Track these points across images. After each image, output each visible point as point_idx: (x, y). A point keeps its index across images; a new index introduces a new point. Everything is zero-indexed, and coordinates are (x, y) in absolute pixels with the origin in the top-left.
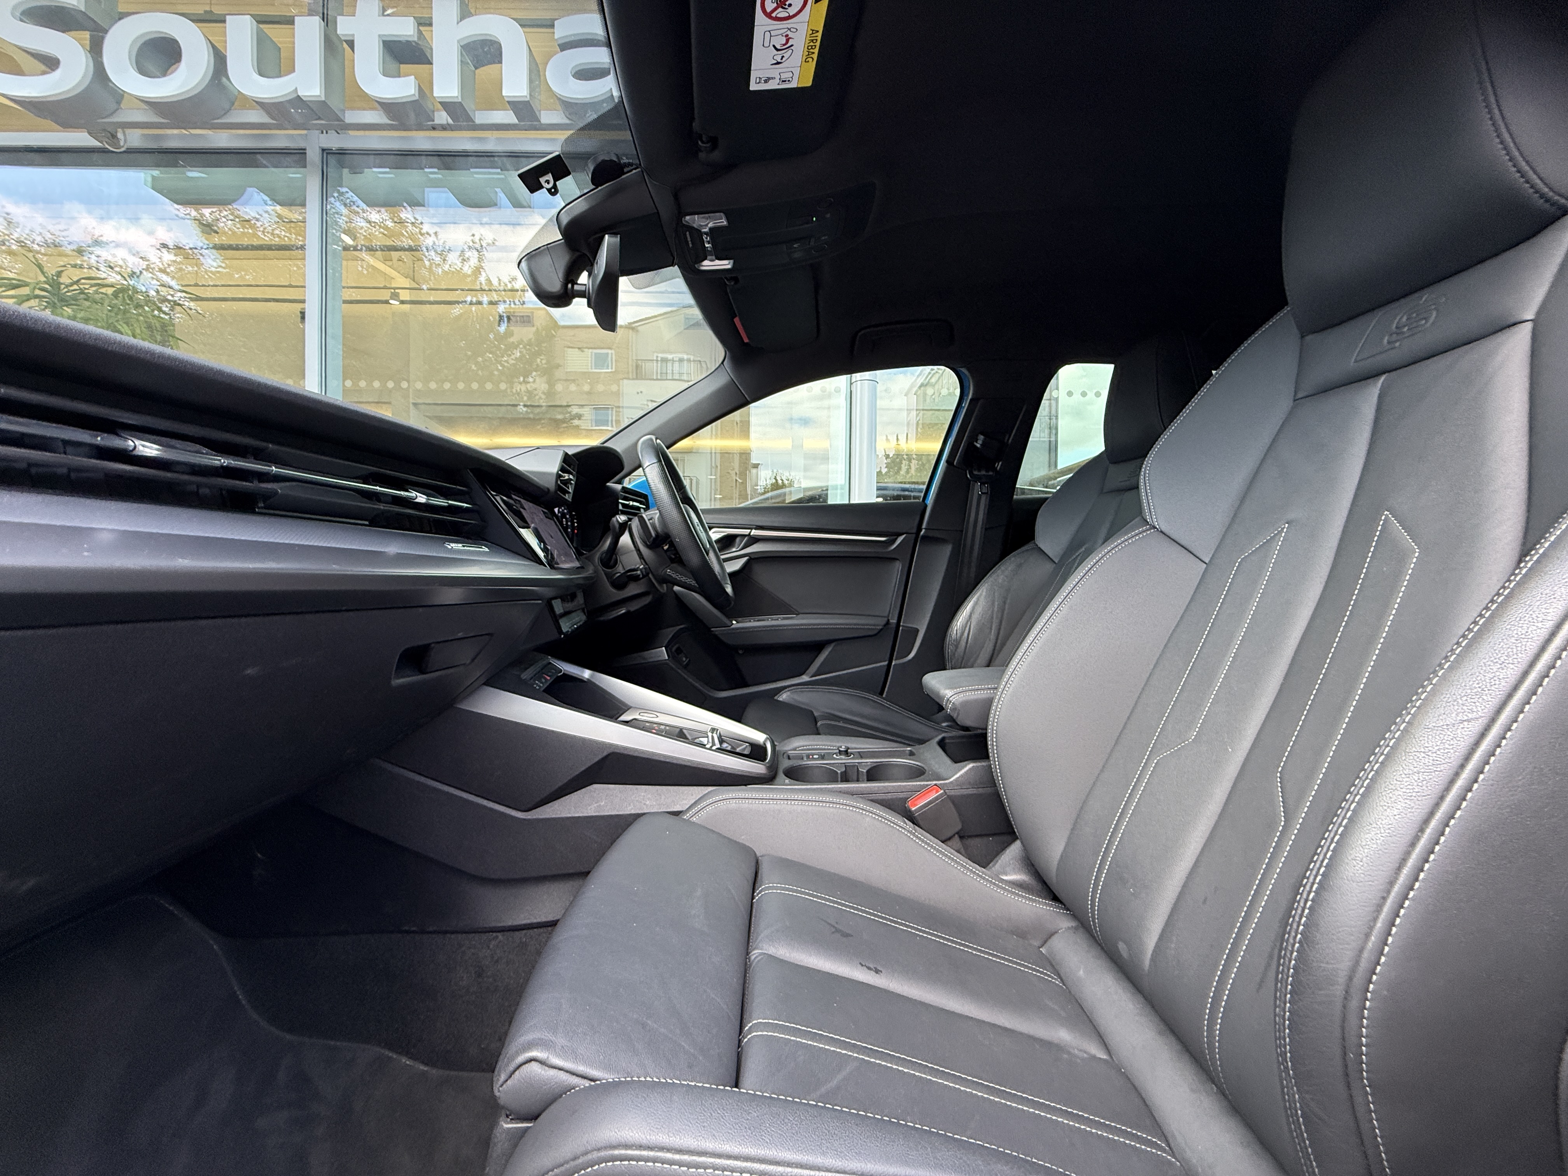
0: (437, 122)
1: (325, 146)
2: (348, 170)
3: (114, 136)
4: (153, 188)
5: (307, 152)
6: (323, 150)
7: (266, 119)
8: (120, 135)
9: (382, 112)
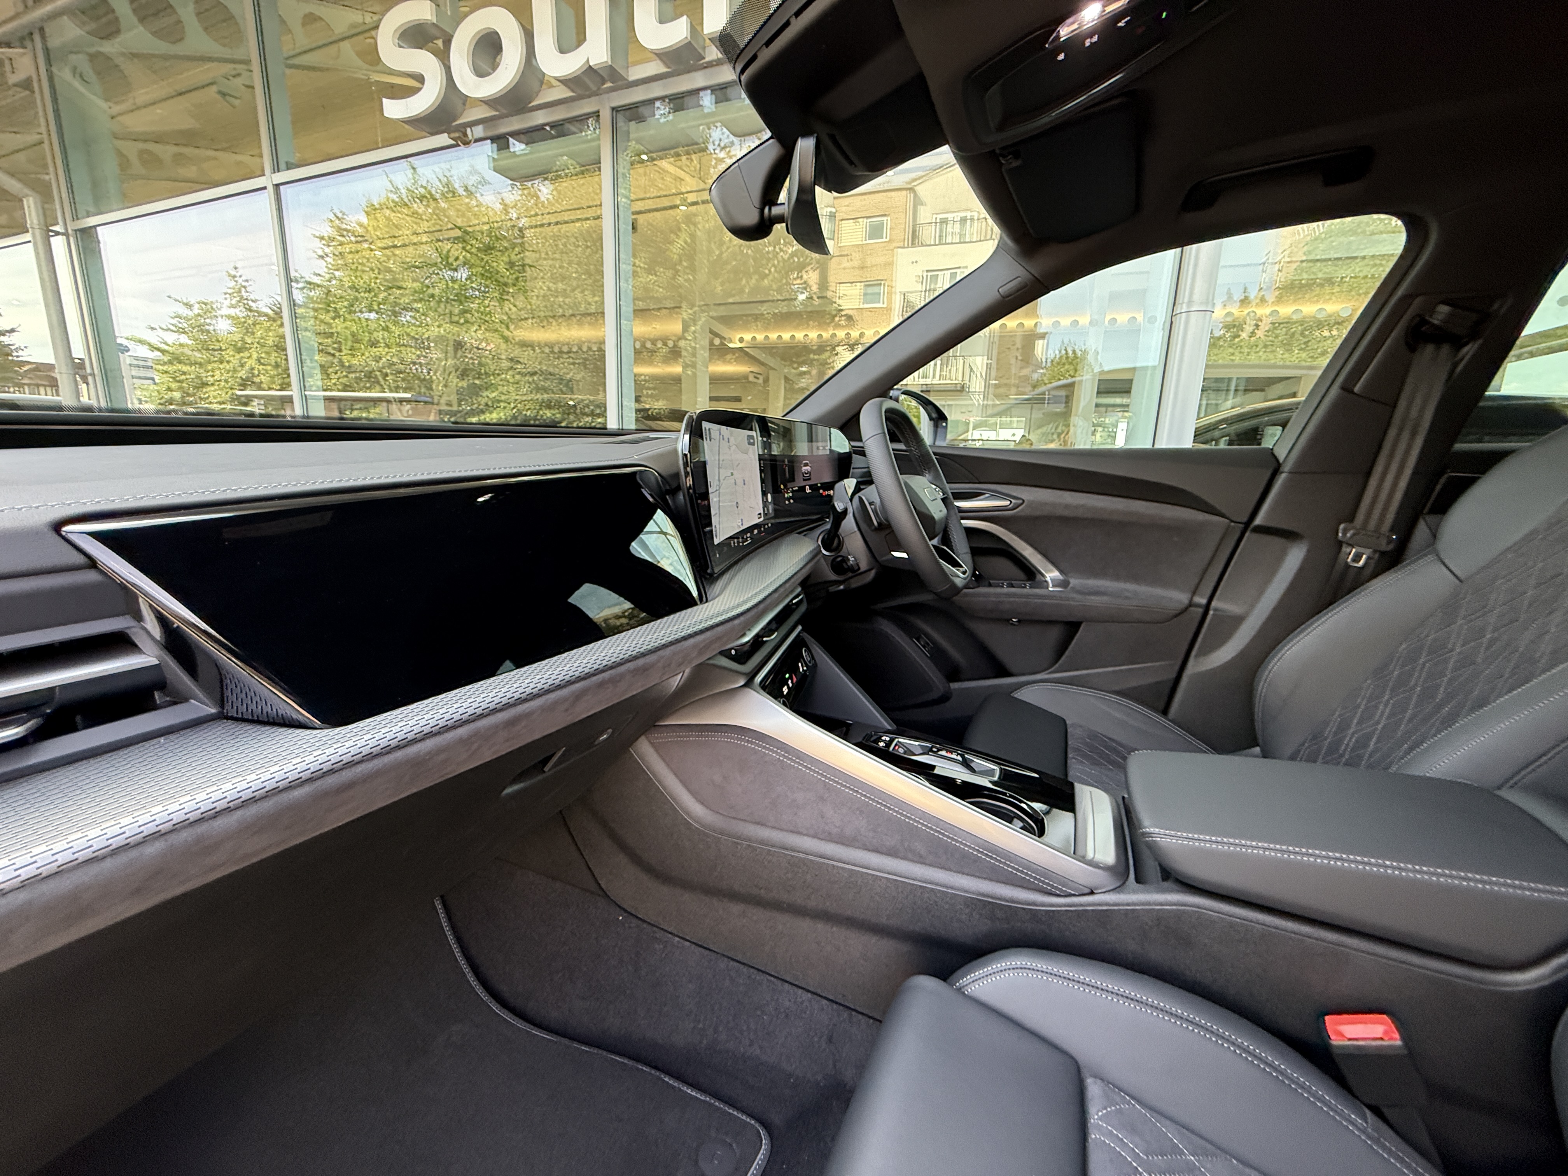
0: (707, 60)
1: (615, 104)
2: (633, 122)
3: (465, 135)
4: (495, 170)
5: (601, 114)
6: (613, 109)
7: (568, 94)
8: (469, 130)
9: (659, 62)
